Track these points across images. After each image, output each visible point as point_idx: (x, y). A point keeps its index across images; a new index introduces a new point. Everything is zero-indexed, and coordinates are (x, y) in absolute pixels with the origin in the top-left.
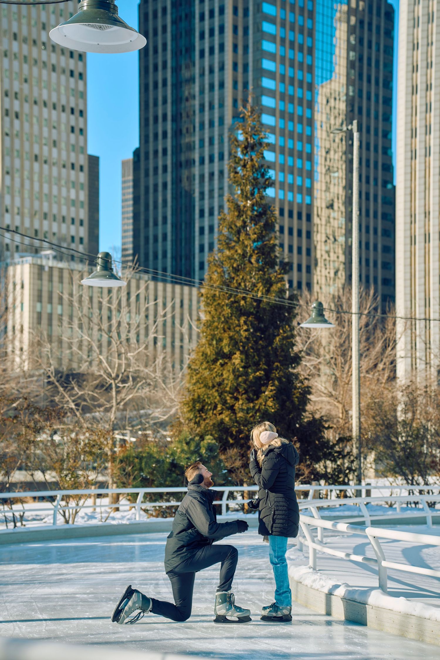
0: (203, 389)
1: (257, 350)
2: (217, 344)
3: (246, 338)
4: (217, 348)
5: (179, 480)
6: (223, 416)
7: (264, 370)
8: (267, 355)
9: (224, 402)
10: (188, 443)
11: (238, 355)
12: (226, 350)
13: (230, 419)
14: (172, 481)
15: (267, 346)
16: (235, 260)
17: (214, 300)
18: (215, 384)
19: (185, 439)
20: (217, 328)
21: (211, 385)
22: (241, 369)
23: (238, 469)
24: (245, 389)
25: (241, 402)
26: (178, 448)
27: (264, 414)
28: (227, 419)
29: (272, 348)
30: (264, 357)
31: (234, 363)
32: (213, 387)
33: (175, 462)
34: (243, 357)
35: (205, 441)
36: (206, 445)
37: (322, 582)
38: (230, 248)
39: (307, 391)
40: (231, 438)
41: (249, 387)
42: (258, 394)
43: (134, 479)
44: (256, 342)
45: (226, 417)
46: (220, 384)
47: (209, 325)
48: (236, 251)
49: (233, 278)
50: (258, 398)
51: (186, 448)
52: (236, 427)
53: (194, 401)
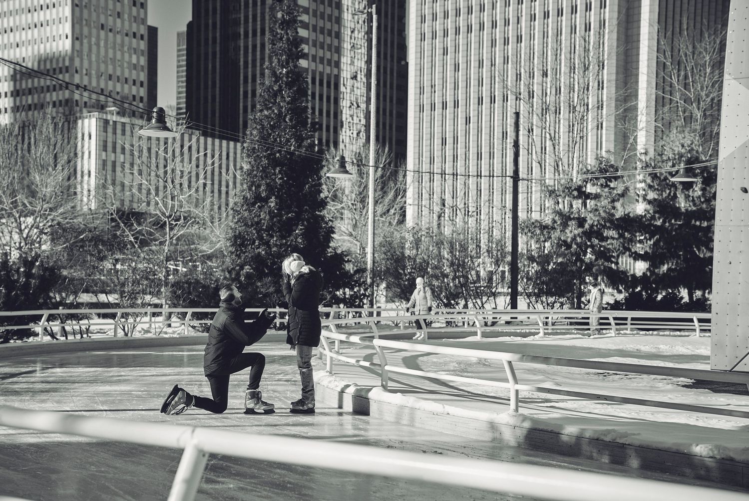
0: (244, 227)
1: (289, 195)
2: (255, 189)
3: (280, 185)
4: (256, 193)
6: (260, 250)
8: (298, 200)
10: (230, 272)
11: (273, 199)
12: (263, 195)
13: (266, 253)
15: (298, 192)
16: (273, 118)
17: (254, 152)
18: (254, 223)
20: (256, 176)
21: (250, 224)
22: (276, 211)
23: (272, 294)
24: (278, 228)
25: (275, 239)
28: (263, 253)
29: (302, 194)
30: (296, 201)
31: (270, 206)
32: (252, 225)
34: (278, 201)
35: (244, 270)
36: (245, 274)
37: (336, 383)
38: (267, 109)
39: (331, 230)
40: (267, 268)
41: (282, 226)
42: (290, 232)
43: (184, 301)
44: (289, 189)
45: (262, 251)
46: (258, 223)
47: (249, 173)
48: (273, 111)
49: (271, 134)
50: (289, 236)
51: (228, 276)
52: (271, 259)
53: (236, 237)
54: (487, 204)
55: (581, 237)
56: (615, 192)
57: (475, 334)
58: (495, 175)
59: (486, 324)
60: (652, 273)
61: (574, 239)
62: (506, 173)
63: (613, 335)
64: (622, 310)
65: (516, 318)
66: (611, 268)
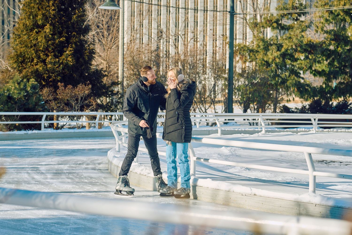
0: (24, 48)
1: (61, 24)
2: (33, 18)
3: (53, 15)
4: (33, 21)
5: (14, 107)
6: (38, 67)
7: (66, 37)
8: (68, 28)
9: (39, 57)
10: (19, 84)
11: (48, 26)
12: (40, 23)
13: (43, 69)
14: (8, 108)
15: (67, 21)
18: (33, 45)
19: (17, 81)
20: (34, 8)
21: (29, 45)
22: (50, 36)
23: (50, 101)
24: (52, 49)
25: (50, 58)
26: (12, 86)
27: (65, 66)
28: (41, 68)
29: (71, 22)
30: (66, 28)
31: (45, 32)
32: (31, 47)
33: (11, 95)
34: (52, 27)
35: (30, 82)
36: (30, 85)
39: (92, 52)
40: (44, 81)
41: (56, 48)
42: (61, 52)
44: (61, 18)
45: (40, 67)
46: (35, 45)
47: (27, 5)
50: (61, 56)
51: (17, 87)
52: (47, 74)
53: (18, 56)
54: (202, 33)
55: (279, 58)
56: (304, 24)
57: (216, 132)
58: (208, 10)
59: (208, 124)
60: (327, 85)
61: (274, 59)
62: (217, 9)
63: (314, 132)
64: (308, 113)
65: (234, 120)
66: (299, 82)
